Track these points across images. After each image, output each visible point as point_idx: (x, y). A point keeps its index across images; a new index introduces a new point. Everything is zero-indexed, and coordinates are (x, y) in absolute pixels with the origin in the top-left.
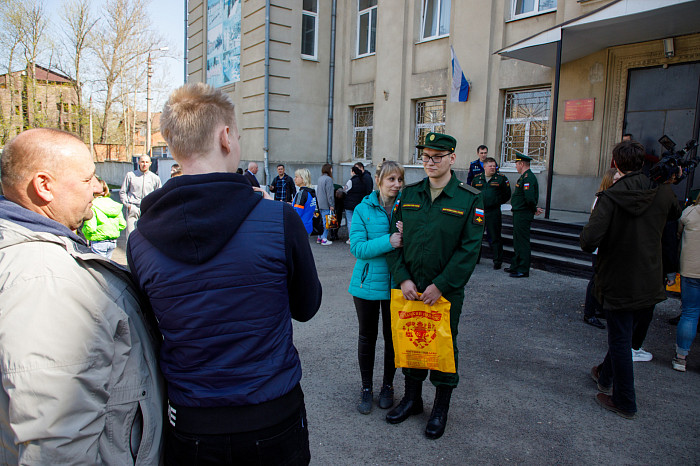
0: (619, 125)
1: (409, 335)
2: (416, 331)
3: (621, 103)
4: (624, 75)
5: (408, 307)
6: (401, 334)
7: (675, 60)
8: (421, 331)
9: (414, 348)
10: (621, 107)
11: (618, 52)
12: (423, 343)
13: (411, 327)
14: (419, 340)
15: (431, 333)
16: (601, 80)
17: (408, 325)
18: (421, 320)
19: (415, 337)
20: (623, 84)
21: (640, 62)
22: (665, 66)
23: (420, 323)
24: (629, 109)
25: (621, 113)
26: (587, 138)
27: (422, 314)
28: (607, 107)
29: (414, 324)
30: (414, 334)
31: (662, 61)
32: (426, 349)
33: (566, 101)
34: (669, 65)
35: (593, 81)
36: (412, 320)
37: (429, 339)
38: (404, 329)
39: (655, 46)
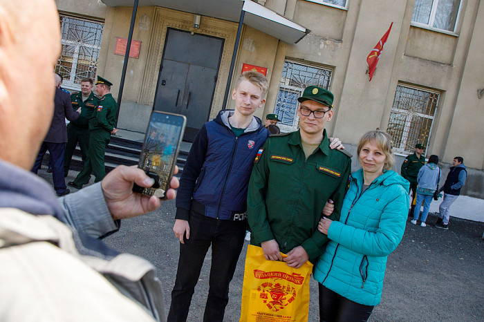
0: (158, 67)
1: (263, 296)
2: (272, 292)
3: (160, 51)
4: (165, 30)
5: (266, 266)
6: (255, 295)
7: (199, 31)
8: (278, 294)
9: (267, 310)
10: (160, 54)
11: (163, 12)
12: (278, 306)
13: (268, 288)
14: (274, 303)
15: (289, 296)
16: (148, 29)
17: (264, 285)
18: (279, 281)
19: (270, 299)
20: (163, 37)
21: (177, 25)
22: (192, 33)
23: (278, 285)
24: (165, 57)
25: (159, 58)
26: (132, 72)
27: (282, 275)
28: (150, 51)
29: (271, 285)
30: (269, 295)
31: (191, 29)
32: (280, 312)
33: (118, 38)
34: (195, 34)
35: (141, 28)
36: (269, 280)
37: (285, 302)
38: (259, 289)
39: (188, 17)
